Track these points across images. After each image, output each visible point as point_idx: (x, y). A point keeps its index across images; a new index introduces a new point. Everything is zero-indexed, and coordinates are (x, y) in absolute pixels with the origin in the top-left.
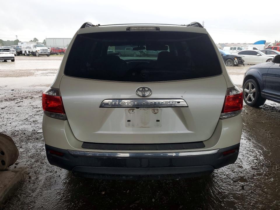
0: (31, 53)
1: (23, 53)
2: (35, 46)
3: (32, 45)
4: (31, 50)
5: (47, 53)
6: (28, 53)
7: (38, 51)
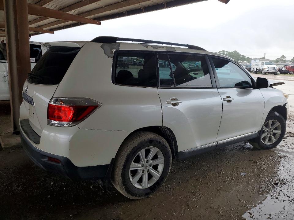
0: (257, 71)
1: (252, 70)
2: (263, 64)
3: (260, 63)
4: (258, 67)
5: (274, 72)
6: (255, 70)
7: (265, 68)
